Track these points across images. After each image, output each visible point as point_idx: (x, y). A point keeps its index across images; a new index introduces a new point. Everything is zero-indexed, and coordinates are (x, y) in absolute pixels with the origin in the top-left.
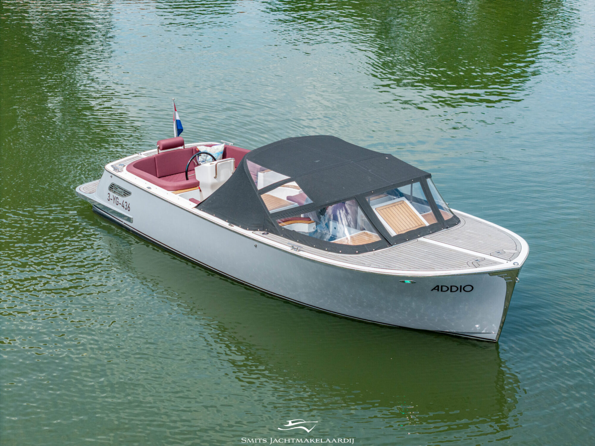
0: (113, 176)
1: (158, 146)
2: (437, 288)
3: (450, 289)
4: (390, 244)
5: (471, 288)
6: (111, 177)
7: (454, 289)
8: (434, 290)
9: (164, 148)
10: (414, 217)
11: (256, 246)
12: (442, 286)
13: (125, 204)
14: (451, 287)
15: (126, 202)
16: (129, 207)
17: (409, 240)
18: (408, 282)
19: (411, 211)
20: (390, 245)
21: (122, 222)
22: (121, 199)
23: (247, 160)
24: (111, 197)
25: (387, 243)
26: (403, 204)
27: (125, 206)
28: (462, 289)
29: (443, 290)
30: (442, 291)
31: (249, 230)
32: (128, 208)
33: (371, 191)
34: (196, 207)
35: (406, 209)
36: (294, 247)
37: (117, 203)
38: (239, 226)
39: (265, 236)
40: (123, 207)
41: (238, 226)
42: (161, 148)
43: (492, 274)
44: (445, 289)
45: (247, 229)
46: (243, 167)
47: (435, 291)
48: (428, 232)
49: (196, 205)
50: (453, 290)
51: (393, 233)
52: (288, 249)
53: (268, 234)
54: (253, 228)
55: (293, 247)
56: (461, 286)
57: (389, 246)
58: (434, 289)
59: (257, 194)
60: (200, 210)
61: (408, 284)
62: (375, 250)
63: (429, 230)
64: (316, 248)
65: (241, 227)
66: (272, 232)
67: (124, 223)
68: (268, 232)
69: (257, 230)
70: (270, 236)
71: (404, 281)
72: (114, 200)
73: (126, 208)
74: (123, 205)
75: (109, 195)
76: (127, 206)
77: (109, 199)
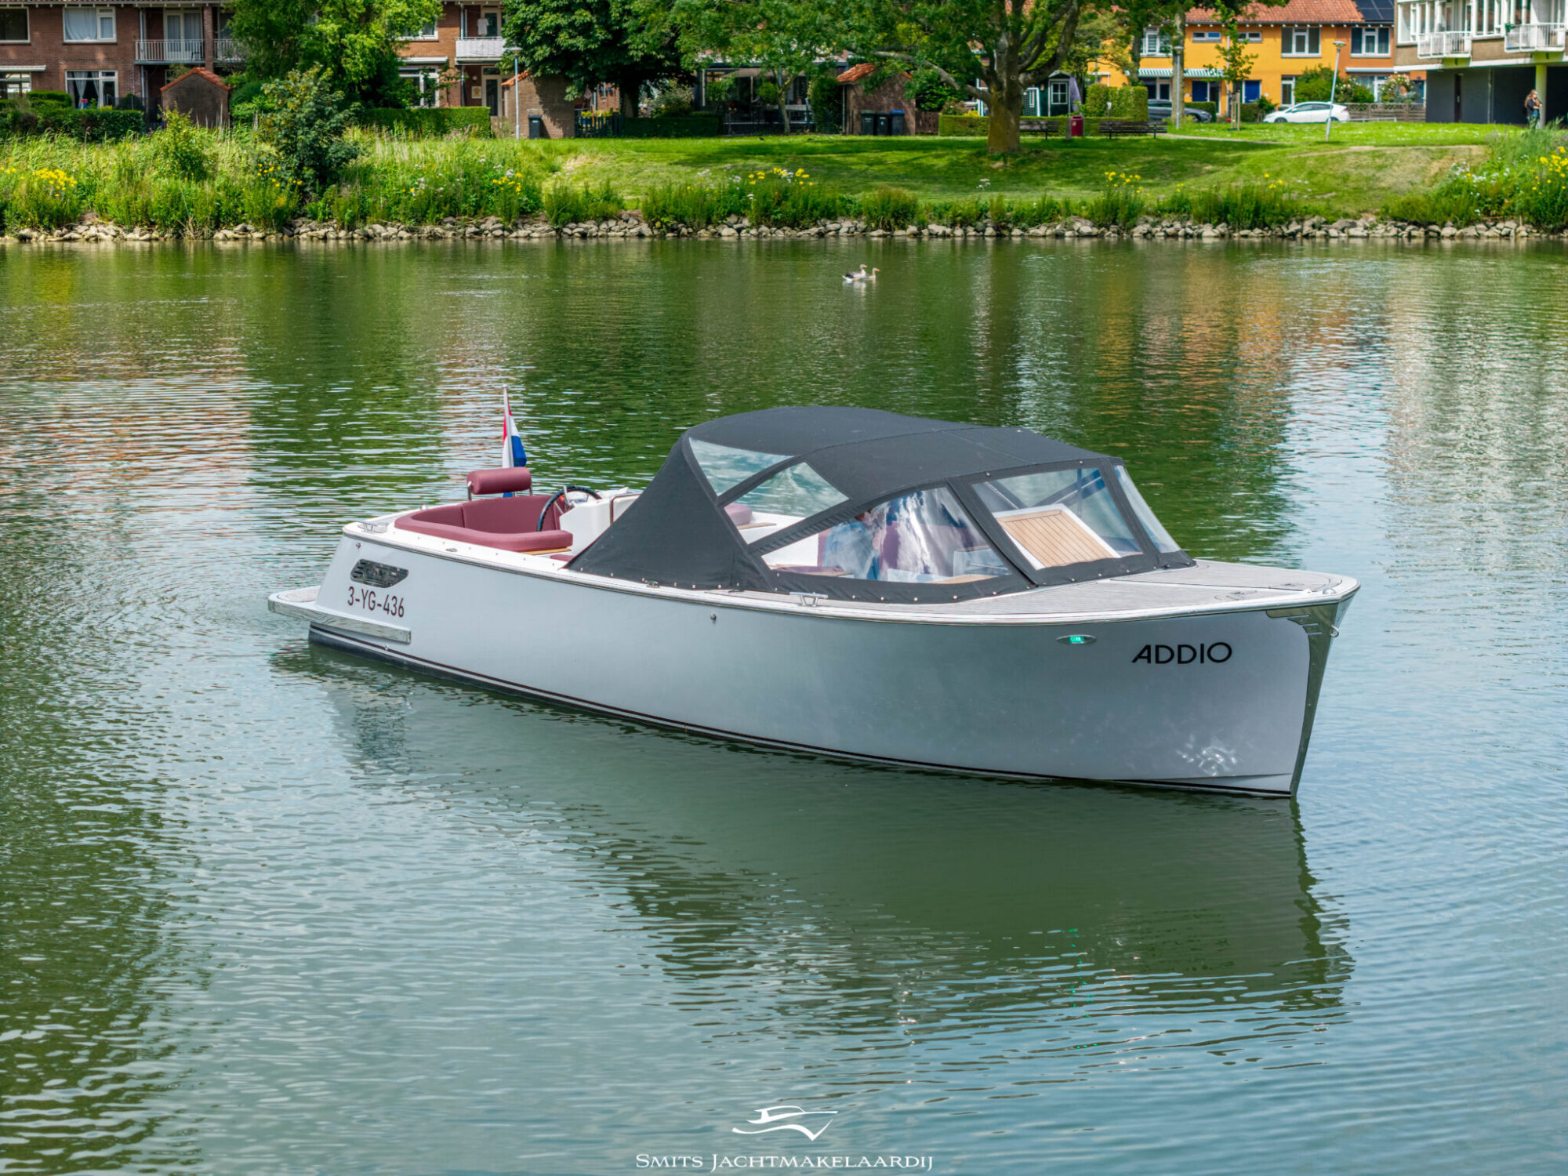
0: (362, 543)
1: (470, 483)
2: (1146, 654)
3: (1176, 655)
4: (1033, 583)
5: (1225, 652)
6: (359, 546)
7: (1187, 654)
8: (1139, 660)
9: (485, 489)
10: (1088, 543)
11: (714, 619)
12: (1157, 647)
13: (391, 602)
14: (1180, 647)
15: (394, 597)
16: (401, 607)
17: (1076, 581)
18: (1077, 639)
19: (1079, 529)
20: (1033, 585)
21: (383, 648)
22: (381, 594)
23: (690, 439)
24: (358, 595)
25: (1024, 582)
26: (1059, 517)
27: (392, 608)
28: (1204, 653)
29: (1161, 659)
30: (1158, 661)
32: (400, 611)
33: (985, 473)
34: (566, 567)
35: (1070, 526)
36: (807, 601)
37: (372, 605)
39: (734, 594)
40: (388, 610)
41: (671, 585)
42: (477, 488)
43: (1272, 611)
44: (1164, 654)
46: (682, 454)
47: (1142, 662)
48: (1121, 571)
49: (564, 563)
50: (1184, 659)
51: (1038, 565)
52: (792, 607)
53: (742, 591)
54: (708, 584)
55: (802, 603)
56: (1202, 646)
57: (1031, 589)
58: (1139, 656)
59: (716, 505)
60: (578, 570)
61: (1079, 645)
62: (998, 594)
63: (1122, 566)
64: (857, 599)
65: (678, 587)
66: (752, 587)
67: (389, 650)
68: (742, 589)
69: (717, 588)
70: (747, 593)
71: (1068, 640)
72: (364, 599)
73: (394, 611)
74: (386, 607)
75: (351, 591)
76: (398, 607)
77: (351, 601)
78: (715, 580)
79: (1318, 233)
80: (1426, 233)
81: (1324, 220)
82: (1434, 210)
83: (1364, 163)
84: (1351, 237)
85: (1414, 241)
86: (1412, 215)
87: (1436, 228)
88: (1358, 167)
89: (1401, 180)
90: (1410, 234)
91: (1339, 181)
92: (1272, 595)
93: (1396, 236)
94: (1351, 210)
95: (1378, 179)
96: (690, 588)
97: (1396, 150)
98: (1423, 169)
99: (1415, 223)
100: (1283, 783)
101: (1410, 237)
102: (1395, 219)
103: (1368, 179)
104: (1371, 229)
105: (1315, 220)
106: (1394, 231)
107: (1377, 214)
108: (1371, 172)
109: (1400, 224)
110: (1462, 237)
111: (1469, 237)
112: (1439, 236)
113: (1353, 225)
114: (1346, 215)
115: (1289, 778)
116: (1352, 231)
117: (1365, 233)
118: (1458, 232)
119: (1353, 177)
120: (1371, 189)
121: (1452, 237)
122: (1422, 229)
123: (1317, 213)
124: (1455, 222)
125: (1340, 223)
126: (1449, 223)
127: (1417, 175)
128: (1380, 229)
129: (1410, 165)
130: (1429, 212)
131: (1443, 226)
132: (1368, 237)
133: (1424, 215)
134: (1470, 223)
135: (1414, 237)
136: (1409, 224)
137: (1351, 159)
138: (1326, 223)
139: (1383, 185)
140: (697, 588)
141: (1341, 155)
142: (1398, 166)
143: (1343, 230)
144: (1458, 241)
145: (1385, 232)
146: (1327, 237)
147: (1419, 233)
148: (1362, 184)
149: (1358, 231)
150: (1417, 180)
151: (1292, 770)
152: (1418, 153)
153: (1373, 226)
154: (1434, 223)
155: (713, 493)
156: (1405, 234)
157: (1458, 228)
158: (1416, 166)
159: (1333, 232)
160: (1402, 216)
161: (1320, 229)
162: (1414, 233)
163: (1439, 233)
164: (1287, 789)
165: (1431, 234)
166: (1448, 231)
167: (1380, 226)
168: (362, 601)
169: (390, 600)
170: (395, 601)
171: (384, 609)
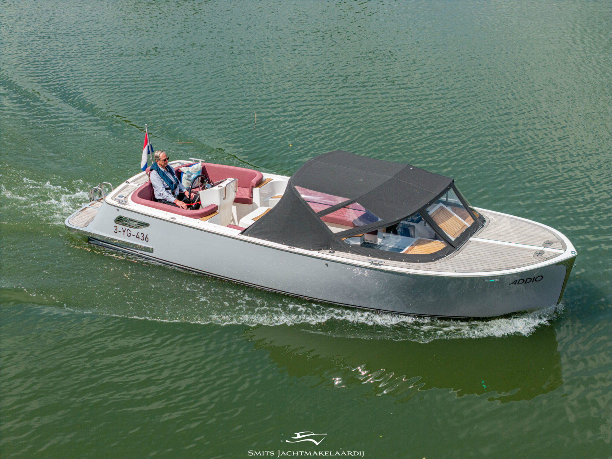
2: (515, 282)
3: (525, 281)
4: (455, 248)
6: (118, 210)
11: (327, 265)
12: (519, 280)
15: (142, 233)
18: (492, 280)
21: (137, 252)
22: (134, 231)
24: (120, 230)
25: (452, 248)
27: (141, 237)
28: (534, 279)
29: (520, 283)
31: (313, 250)
32: (146, 239)
34: (242, 233)
36: (374, 262)
37: (129, 235)
38: (301, 248)
39: (331, 254)
40: (139, 238)
45: (311, 250)
49: (240, 231)
51: (453, 237)
52: (368, 264)
53: (334, 252)
54: (317, 248)
55: (372, 263)
57: (455, 250)
58: (512, 283)
59: (315, 216)
60: (246, 235)
62: (447, 255)
64: (391, 260)
65: (303, 249)
66: (338, 250)
67: (140, 253)
68: (333, 250)
69: (321, 250)
72: (124, 232)
73: (142, 239)
74: (138, 236)
75: (116, 228)
76: (145, 237)
77: (116, 231)
78: (321, 246)
168: (122, 232)
169: (139, 234)
170: (142, 235)
171: (137, 237)
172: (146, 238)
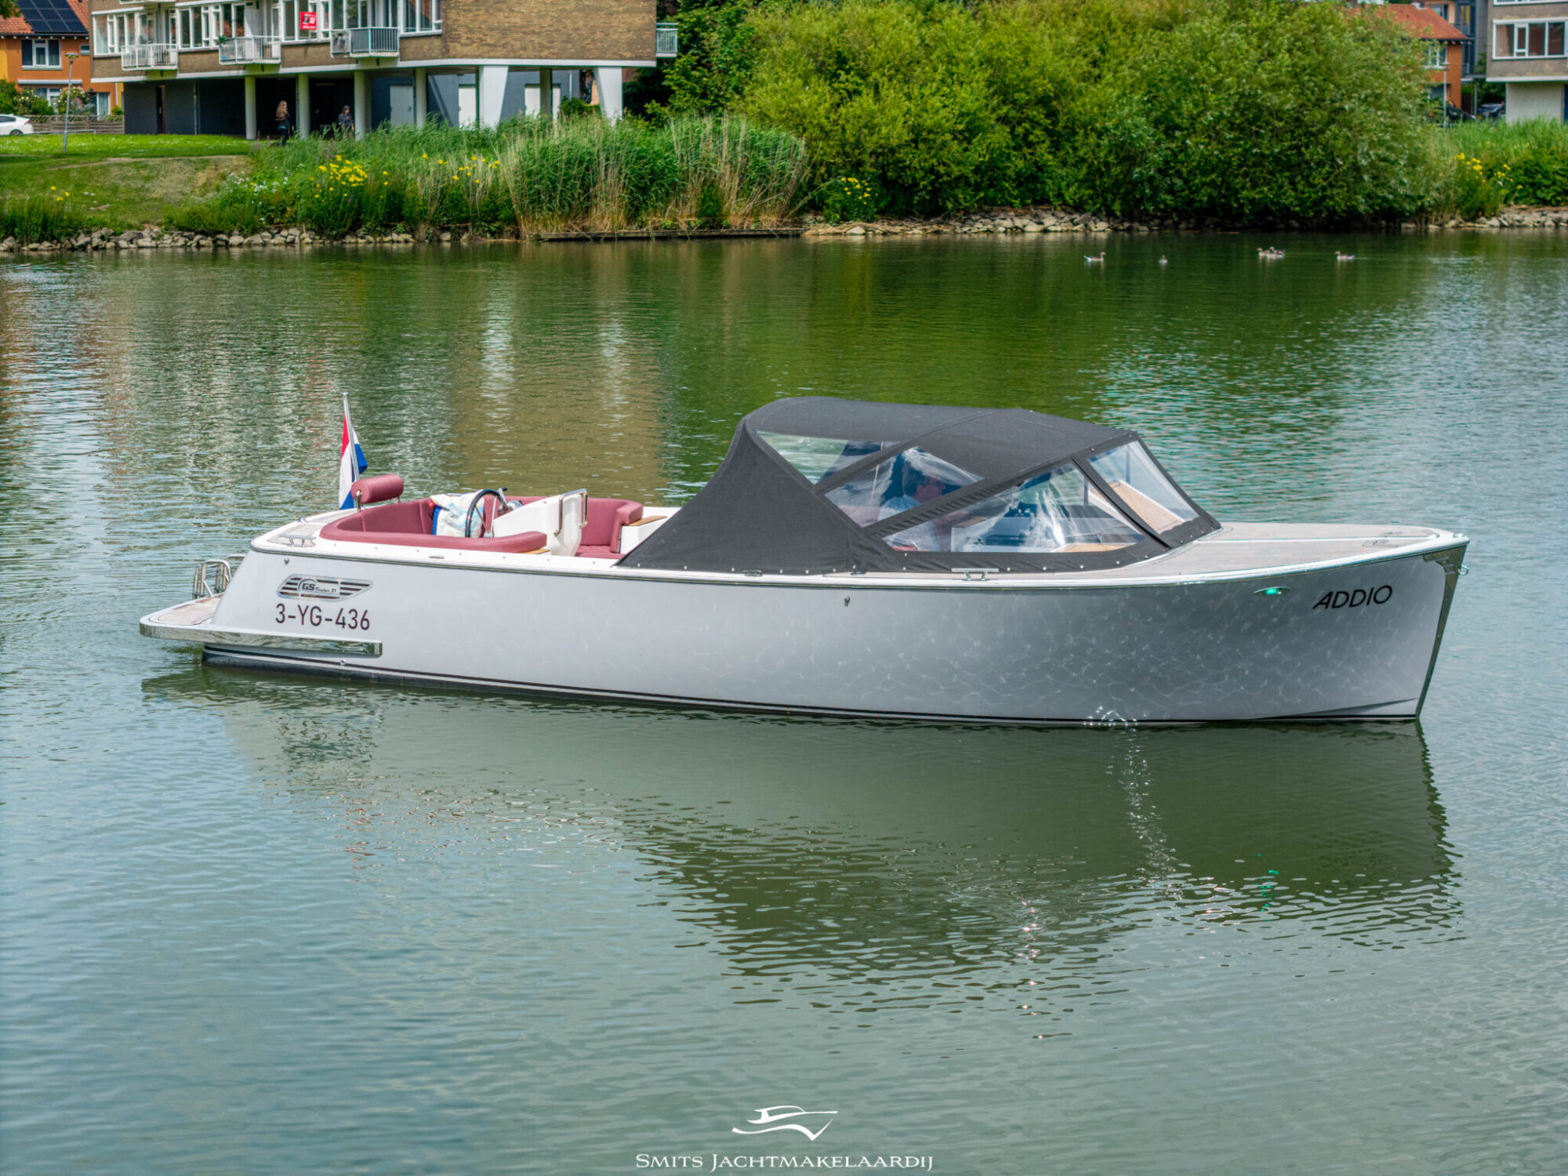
0: (287, 558)
2: (1328, 601)
3: (1351, 598)
4: (1166, 545)
5: (1387, 594)
6: (285, 561)
7: (1358, 598)
8: (1317, 607)
11: (846, 601)
12: (1338, 594)
13: (349, 616)
14: (1355, 593)
15: (352, 610)
21: (337, 664)
22: (331, 608)
24: (291, 611)
25: (1160, 546)
27: (349, 621)
29: (1336, 605)
30: (1333, 607)
32: (364, 623)
34: (621, 563)
36: (971, 576)
37: (316, 621)
40: (343, 624)
41: (777, 572)
42: (365, 498)
43: (1428, 555)
44: (1341, 600)
47: (1320, 608)
49: (615, 561)
50: (1355, 602)
52: (957, 582)
53: (865, 573)
54: (821, 568)
55: (967, 578)
56: (1372, 592)
57: (1171, 550)
58: (1320, 603)
59: (813, 493)
60: (635, 566)
64: (1012, 571)
65: (784, 573)
66: (875, 568)
67: (347, 665)
68: (864, 571)
69: (831, 572)
70: (868, 574)
71: (1264, 592)
72: (303, 615)
73: (353, 625)
74: (340, 621)
75: (281, 608)
76: (359, 619)
77: (281, 619)
78: (830, 564)
79: (110, 245)
80: (214, 242)
81: (112, 231)
82: (220, 220)
83: (129, 174)
84: (140, 247)
85: (203, 250)
86: (199, 225)
87: (224, 237)
88: (124, 178)
89: (171, 190)
90: (198, 243)
91: (109, 193)
92: (1417, 542)
93: (184, 246)
94: (133, 221)
95: (148, 190)
96: (804, 574)
97: (157, 161)
98: (190, 179)
99: (202, 233)
100: (1409, 708)
101: (199, 246)
102: (181, 228)
103: (137, 190)
104: (158, 239)
105: (104, 231)
106: (181, 241)
107: (159, 225)
108: (140, 183)
109: (186, 234)
110: (249, 245)
111: (256, 245)
112: (228, 245)
113: (140, 236)
114: (130, 227)
115: (1415, 704)
116: (141, 242)
117: (153, 243)
118: (246, 241)
119: (122, 188)
120: (143, 200)
121: (240, 245)
122: (210, 238)
123: (103, 225)
124: (241, 230)
125: (127, 234)
126: (236, 232)
127: (186, 185)
128: (167, 239)
129: (176, 176)
130: (215, 222)
131: (230, 235)
132: (157, 247)
133: (211, 224)
134: (255, 231)
135: (203, 246)
136: (196, 234)
137: (115, 171)
138: (114, 234)
139: (154, 195)
140: (811, 573)
141: (103, 167)
142: (165, 177)
143: (131, 241)
144: (246, 249)
145: (172, 242)
146: (117, 248)
147: (207, 242)
148: (133, 195)
149: (146, 242)
150: (187, 190)
151: (1419, 696)
152: (180, 164)
153: (159, 237)
154: (221, 232)
155: (808, 482)
156: (193, 243)
157: (245, 237)
158: (182, 176)
159: (123, 244)
160: (190, 226)
161: (109, 241)
162: (203, 242)
163: (227, 242)
164: (1414, 713)
165: (219, 242)
166: (235, 239)
167: (166, 236)
168: (299, 617)
169: (345, 614)
170: (353, 614)
171: (337, 623)
172: (363, 619)
